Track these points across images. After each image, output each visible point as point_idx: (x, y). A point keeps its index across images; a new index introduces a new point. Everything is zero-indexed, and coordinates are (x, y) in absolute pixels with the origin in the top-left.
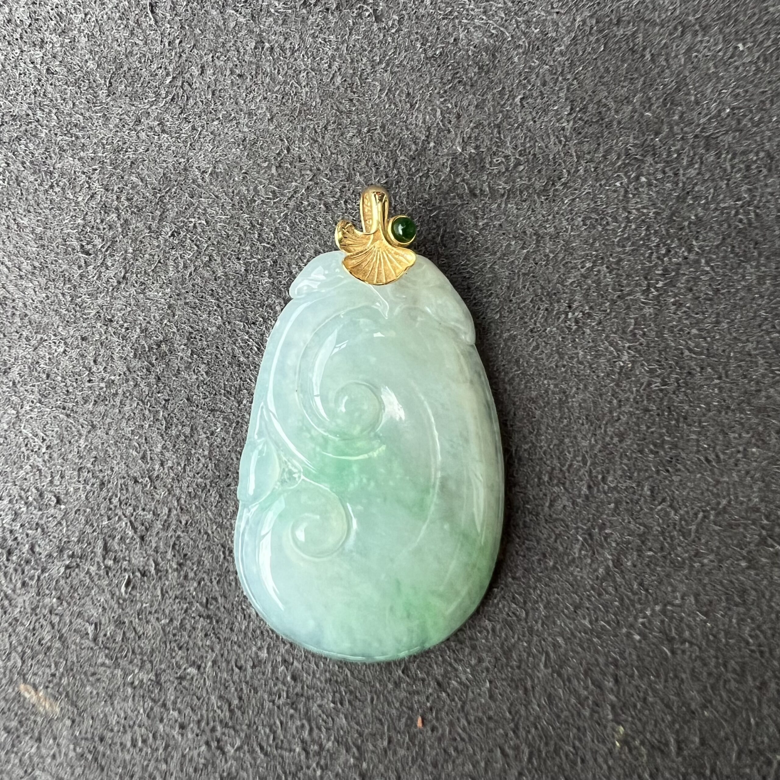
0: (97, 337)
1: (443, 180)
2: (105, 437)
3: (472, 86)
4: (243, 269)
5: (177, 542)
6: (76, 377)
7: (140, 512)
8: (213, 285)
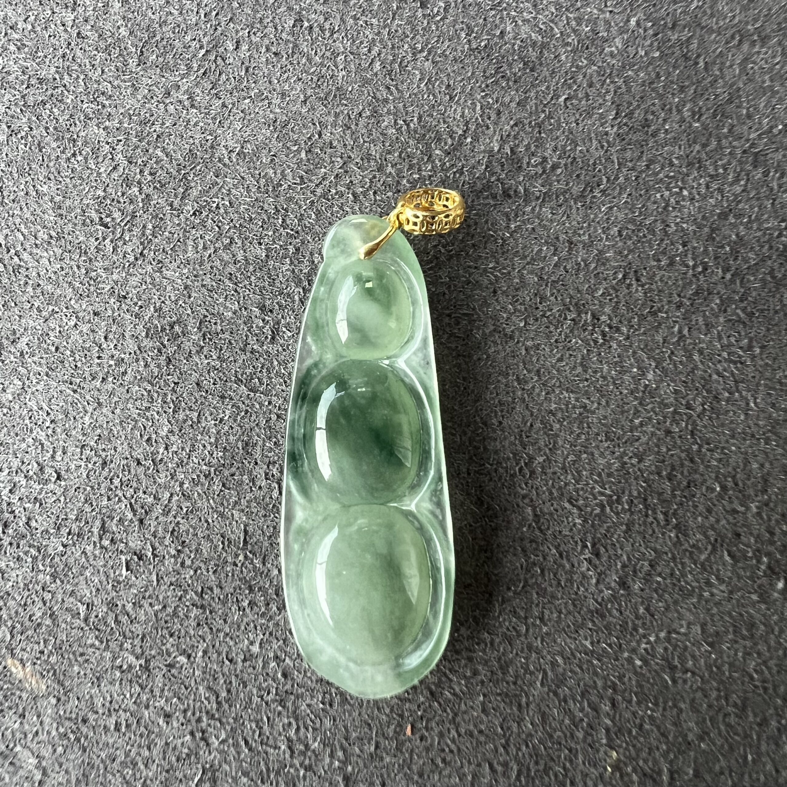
0: (110, 313)
1: (478, 178)
2: (111, 415)
3: (515, 82)
4: (264, 255)
5: (176, 529)
6: (86, 352)
7: (141, 494)
8: (232, 269)
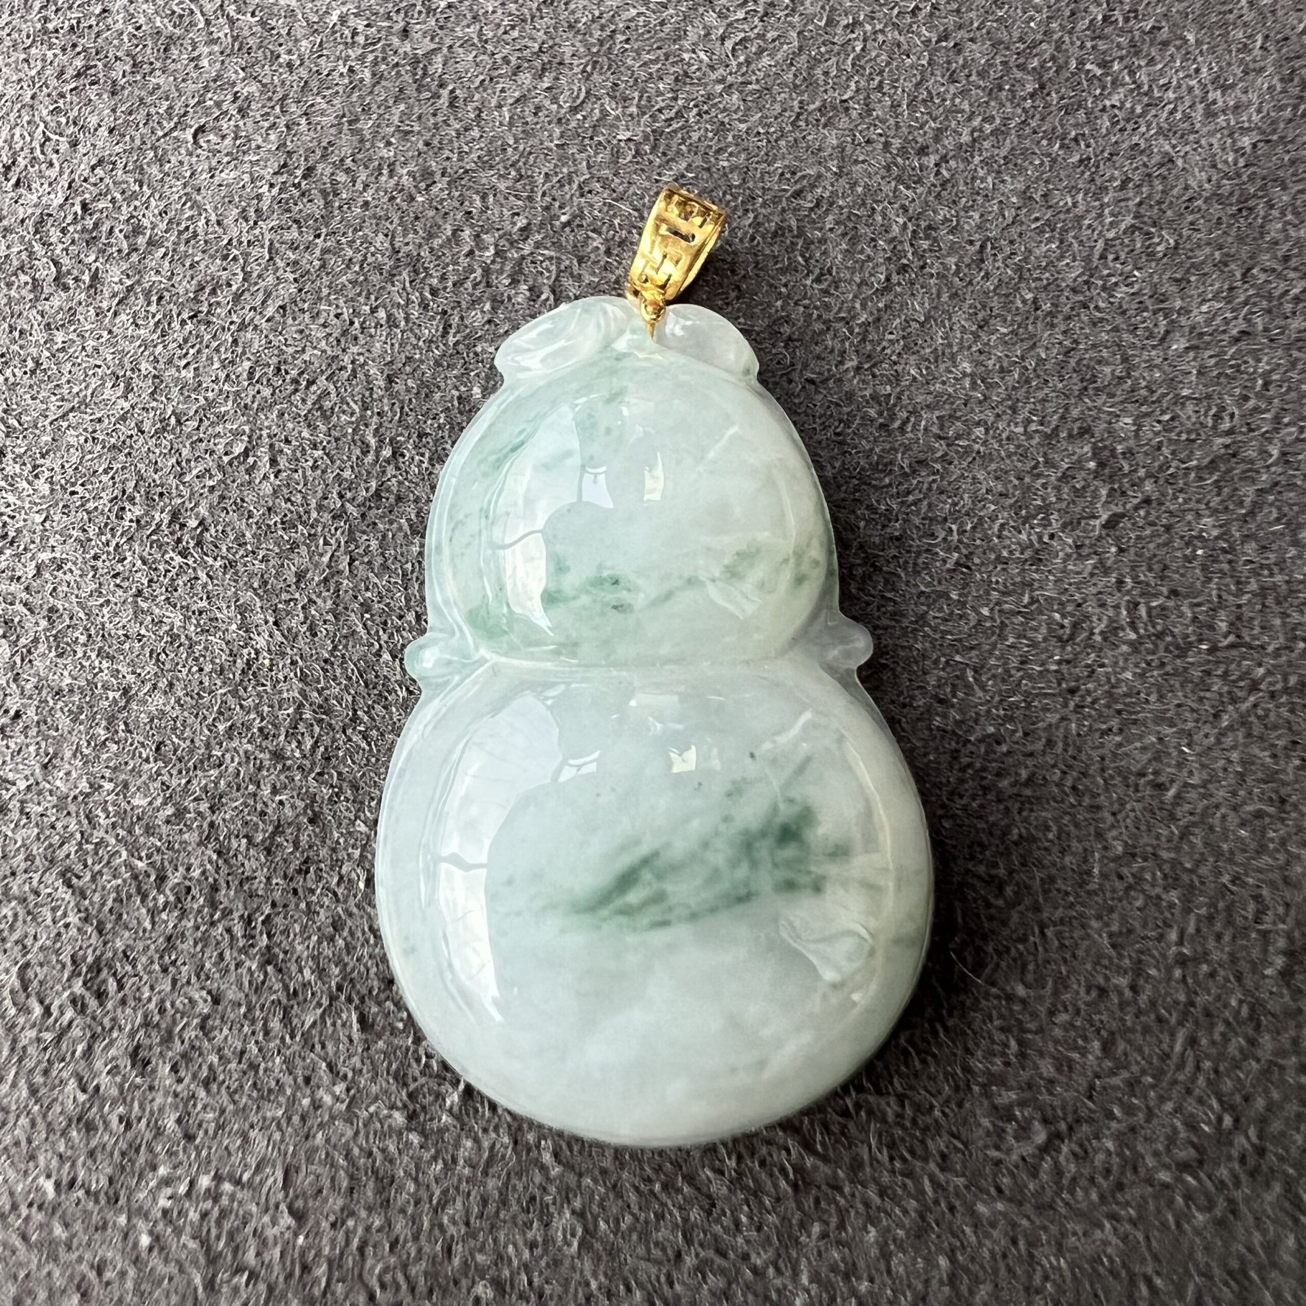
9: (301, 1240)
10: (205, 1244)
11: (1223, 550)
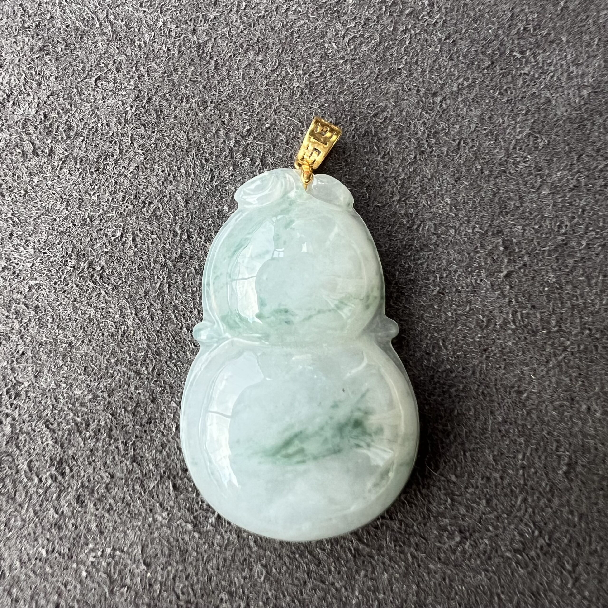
9: (149, 574)
10: (109, 575)
11: (557, 288)
